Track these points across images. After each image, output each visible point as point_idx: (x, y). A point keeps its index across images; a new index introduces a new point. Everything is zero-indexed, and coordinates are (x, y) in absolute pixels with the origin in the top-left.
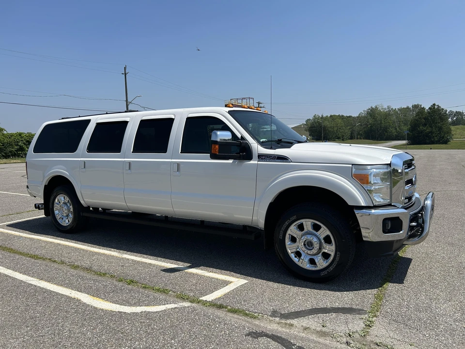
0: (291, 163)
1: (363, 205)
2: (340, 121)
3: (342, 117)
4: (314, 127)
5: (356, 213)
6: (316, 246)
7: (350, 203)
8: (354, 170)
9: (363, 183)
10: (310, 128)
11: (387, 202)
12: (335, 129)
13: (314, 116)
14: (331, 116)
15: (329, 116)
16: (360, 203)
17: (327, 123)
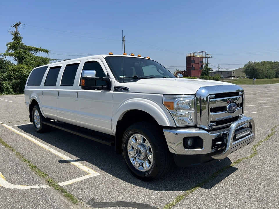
0: (130, 93)
1: (168, 126)
2: (268, 65)
3: (270, 63)
4: (249, 69)
5: (164, 131)
6: (143, 154)
7: (160, 124)
8: (164, 98)
9: (169, 109)
10: (245, 70)
11: (193, 124)
12: (264, 71)
13: (249, 62)
14: (262, 62)
15: (260, 62)
16: (166, 124)
17: (257, 67)
